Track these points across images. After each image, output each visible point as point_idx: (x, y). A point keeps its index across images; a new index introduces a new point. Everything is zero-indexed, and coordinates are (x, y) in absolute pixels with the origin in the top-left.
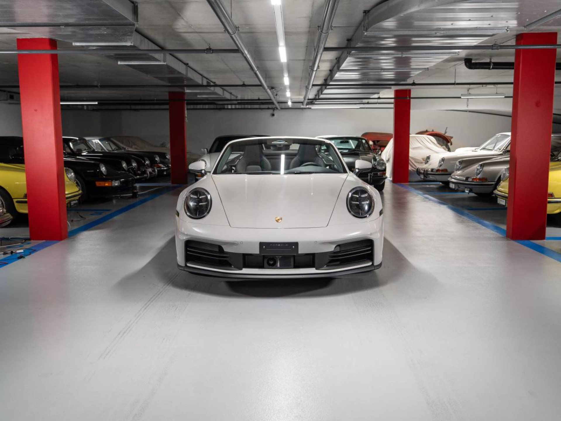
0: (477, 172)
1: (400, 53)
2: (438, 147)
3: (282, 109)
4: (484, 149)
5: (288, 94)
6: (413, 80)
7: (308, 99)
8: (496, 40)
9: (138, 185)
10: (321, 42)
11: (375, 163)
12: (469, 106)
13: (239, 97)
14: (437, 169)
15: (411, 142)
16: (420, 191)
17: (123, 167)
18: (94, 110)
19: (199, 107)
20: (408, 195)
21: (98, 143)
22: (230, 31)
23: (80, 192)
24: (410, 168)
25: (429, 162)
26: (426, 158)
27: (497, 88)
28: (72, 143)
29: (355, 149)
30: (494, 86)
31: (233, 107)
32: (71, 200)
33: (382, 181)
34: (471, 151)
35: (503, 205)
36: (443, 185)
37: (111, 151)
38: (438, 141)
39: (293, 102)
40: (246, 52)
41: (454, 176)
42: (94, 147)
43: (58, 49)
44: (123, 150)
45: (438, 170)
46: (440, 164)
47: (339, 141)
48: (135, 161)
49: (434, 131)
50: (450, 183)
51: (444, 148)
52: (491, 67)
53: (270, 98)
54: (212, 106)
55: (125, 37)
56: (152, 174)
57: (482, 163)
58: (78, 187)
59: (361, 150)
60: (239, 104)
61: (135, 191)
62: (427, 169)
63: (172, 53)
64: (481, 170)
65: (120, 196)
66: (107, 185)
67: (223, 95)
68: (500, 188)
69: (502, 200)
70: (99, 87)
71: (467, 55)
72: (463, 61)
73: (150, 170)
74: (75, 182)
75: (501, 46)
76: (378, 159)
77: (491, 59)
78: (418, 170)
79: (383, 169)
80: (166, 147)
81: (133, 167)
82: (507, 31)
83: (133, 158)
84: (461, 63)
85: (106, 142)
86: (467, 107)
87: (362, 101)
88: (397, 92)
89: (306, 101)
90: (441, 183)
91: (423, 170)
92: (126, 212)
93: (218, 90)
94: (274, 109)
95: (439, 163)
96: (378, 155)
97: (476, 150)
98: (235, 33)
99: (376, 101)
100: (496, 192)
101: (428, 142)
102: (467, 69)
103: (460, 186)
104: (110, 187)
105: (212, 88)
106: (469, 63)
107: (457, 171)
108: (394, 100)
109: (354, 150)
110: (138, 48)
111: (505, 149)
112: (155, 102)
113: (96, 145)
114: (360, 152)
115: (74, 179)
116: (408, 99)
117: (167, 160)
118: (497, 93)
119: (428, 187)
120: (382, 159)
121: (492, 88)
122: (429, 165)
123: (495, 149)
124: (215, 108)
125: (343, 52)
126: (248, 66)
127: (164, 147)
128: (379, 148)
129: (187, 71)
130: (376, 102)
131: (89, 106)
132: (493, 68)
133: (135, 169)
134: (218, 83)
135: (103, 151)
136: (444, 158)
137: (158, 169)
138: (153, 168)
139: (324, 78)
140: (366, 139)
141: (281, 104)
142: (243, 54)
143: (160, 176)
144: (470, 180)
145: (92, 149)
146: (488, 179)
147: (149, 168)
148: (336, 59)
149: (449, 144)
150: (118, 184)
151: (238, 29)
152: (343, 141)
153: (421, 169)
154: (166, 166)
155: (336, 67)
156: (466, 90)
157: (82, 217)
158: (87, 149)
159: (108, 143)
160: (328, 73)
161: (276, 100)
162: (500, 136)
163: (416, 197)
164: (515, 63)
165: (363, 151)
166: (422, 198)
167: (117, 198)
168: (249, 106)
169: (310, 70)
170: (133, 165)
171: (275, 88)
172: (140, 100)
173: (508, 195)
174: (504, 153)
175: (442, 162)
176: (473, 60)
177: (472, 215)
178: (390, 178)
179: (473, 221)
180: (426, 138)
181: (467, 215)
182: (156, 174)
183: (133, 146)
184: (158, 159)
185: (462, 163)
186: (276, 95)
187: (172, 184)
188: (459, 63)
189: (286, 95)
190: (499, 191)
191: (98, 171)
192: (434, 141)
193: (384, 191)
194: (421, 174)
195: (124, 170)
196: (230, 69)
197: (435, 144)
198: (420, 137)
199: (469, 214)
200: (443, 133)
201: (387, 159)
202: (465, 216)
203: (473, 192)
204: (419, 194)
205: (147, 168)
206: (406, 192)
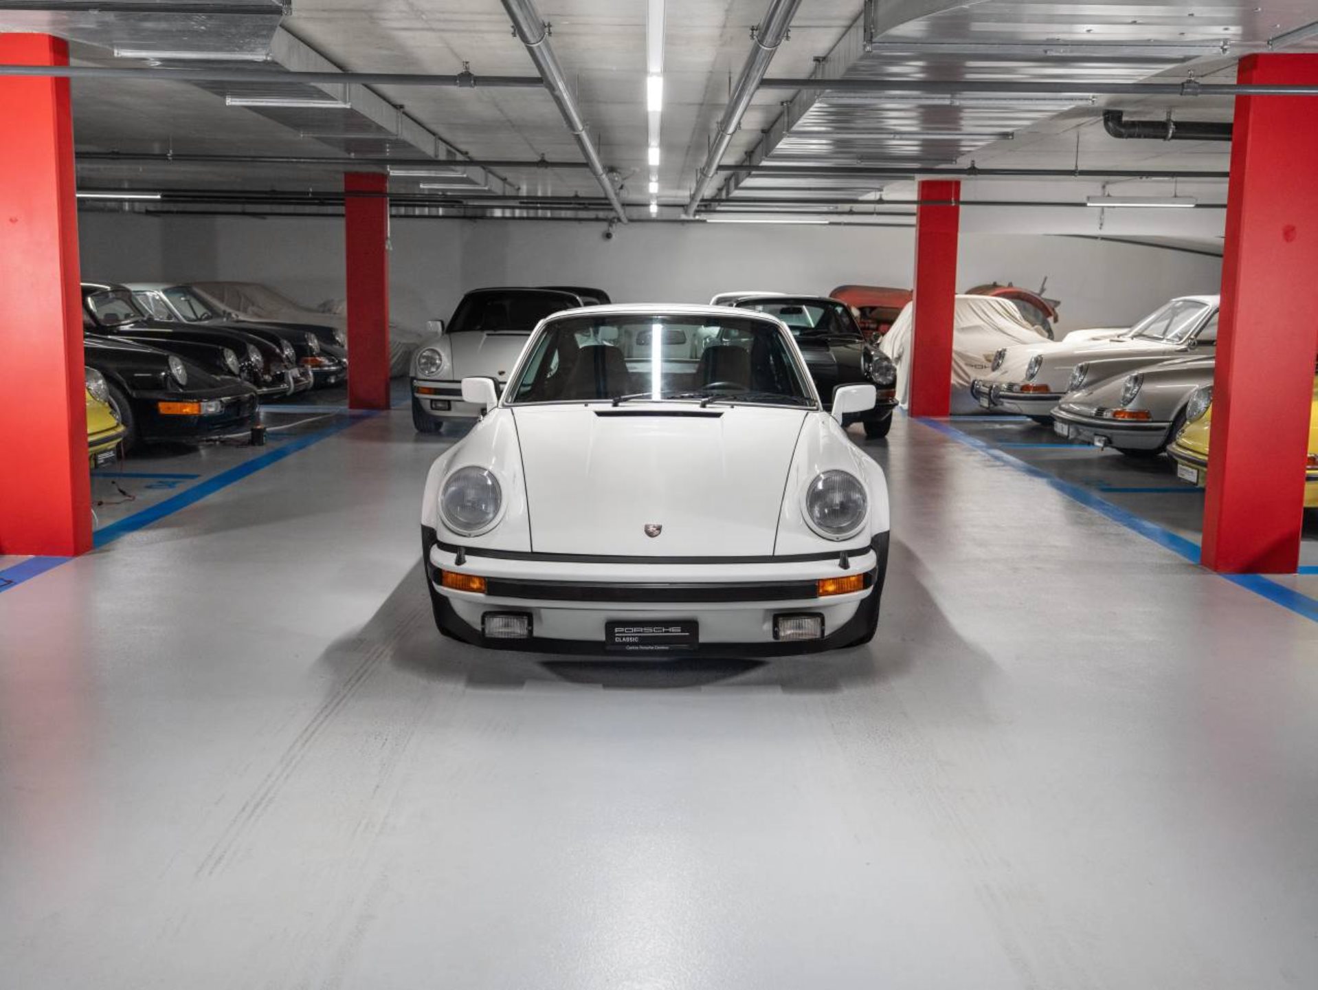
0: (1124, 397)
1: (949, 96)
2: (1024, 327)
3: (631, 221)
4: (1139, 335)
5: (654, 187)
6: (970, 160)
7: (701, 200)
8: (1192, 72)
9: (262, 411)
10: (757, 66)
11: (869, 367)
12: (1104, 227)
13: (524, 191)
14: (1022, 384)
15: (957, 313)
16: (979, 439)
17: (227, 366)
18: (148, 212)
19: (418, 211)
20: (950, 449)
21: (161, 299)
22: (528, 34)
23: (121, 429)
24: (956, 381)
25: (1002, 367)
26: (996, 356)
27: (1177, 184)
28: (92, 299)
29: (815, 328)
30: (1170, 179)
31: (508, 213)
32: (99, 449)
33: (886, 413)
34: (1108, 340)
35: (1191, 483)
36: (1035, 423)
37: (195, 321)
38: (1021, 309)
39: (661, 206)
41: (1067, 403)
42: (151, 310)
44: (225, 319)
45: (1025, 388)
46: (1032, 371)
47: (779, 308)
48: (256, 350)
49: (1014, 285)
50: (1055, 420)
51: (1037, 330)
52: (1170, 135)
53: (606, 194)
54: (453, 211)
55: (253, 41)
56: (301, 383)
57: (1141, 374)
58: (115, 418)
59: (830, 332)
60: (522, 206)
61: (258, 426)
62: (997, 384)
63: (369, 81)
64: (1136, 390)
65: (219, 440)
66: (187, 410)
67: (486, 185)
68: (1183, 439)
69: (1190, 469)
70: (170, 158)
71: (1111, 103)
72: (1099, 116)
73: (295, 372)
74: (107, 404)
75: (1203, 86)
76: (877, 356)
77: (1169, 113)
78: (975, 387)
79: (888, 382)
80: (335, 313)
81: (253, 365)
82: (1225, 50)
83: (252, 341)
84: (1095, 121)
85: (182, 297)
86: (1100, 228)
87: (837, 208)
88: (924, 186)
89: (697, 203)
90: (1029, 420)
91: (988, 385)
92: (236, 483)
93: (476, 173)
94: (611, 222)
95: (1028, 370)
96: (873, 345)
97: (1121, 339)
98: (539, 41)
99: (870, 207)
100: (1173, 448)
101: (998, 313)
102: (1109, 135)
103: (1081, 430)
104: (193, 416)
105: (460, 168)
106: (1115, 122)
107: (1075, 392)
108: (918, 208)
109: (814, 332)
110: (283, 69)
111: (1192, 337)
113: (155, 305)
114: (829, 339)
115: (104, 395)
116: (953, 204)
117: (337, 347)
118: (1176, 195)
119: (998, 429)
120: (885, 355)
121: (1165, 182)
122: (1003, 374)
123: (1169, 336)
124: (460, 214)
125: (802, 91)
126: (560, 117)
127: (330, 310)
128: (875, 326)
129: (399, 124)
130: (872, 210)
131: (138, 204)
132: (1173, 137)
133: (256, 370)
134: (476, 154)
135: (174, 320)
136: (1040, 356)
137: (314, 369)
138: (303, 366)
139: (744, 150)
140: (846, 304)
141: (628, 209)
142: (552, 88)
143: (322, 386)
144: (1108, 415)
145: (147, 316)
146: (1152, 414)
147: (292, 368)
148: (782, 104)
149: (1051, 320)
150: (216, 409)
151: (547, 29)
152: (789, 308)
153: (981, 384)
154: (336, 361)
155: (780, 126)
156: (1100, 188)
157: (123, 493)
158: (131, 315)
159: (185, 300)
160: (757, 136)
161: (619, 200)
162: (1181, 303)
163: (971, 455)
164: (1234, 126)
165: (837, 333)
166: (986, 458)
167: (211, 444)
168: (549, 213)
169: (715, 130)
170: (253, 358)
171: (619, 170)
172: (271, 191)
173: (1206, 458)
174: (1192, 347)
175: (1036, 366)
176: (1124, 114)
177: (1111, 505)
178: (903, 402)
179: (1116, 520)
180: (993, 304)
181: (1099, 505)
182: (309, 383)
183: (250, 309)
184: (314, 343)
185: (1086, 372)
186: (622, 187)
187: (349, 410)
188: (1088, 122)
189: (647, 187)
190: (1180, 446)
191: (163, 374)
192: (1015, 311)
193: (889, 437)
194: (983, 397)
195: (230, 372)
196: (509, 121)
197: (1016, 319)
198: (980, 300)
199: (1105, 502)
200: (1037, 291)
201: (896, 355)
202: (1095, 508)
203: (1114, 445)
204: (977, 447)
205: (286, 367)
206: (945, 441)
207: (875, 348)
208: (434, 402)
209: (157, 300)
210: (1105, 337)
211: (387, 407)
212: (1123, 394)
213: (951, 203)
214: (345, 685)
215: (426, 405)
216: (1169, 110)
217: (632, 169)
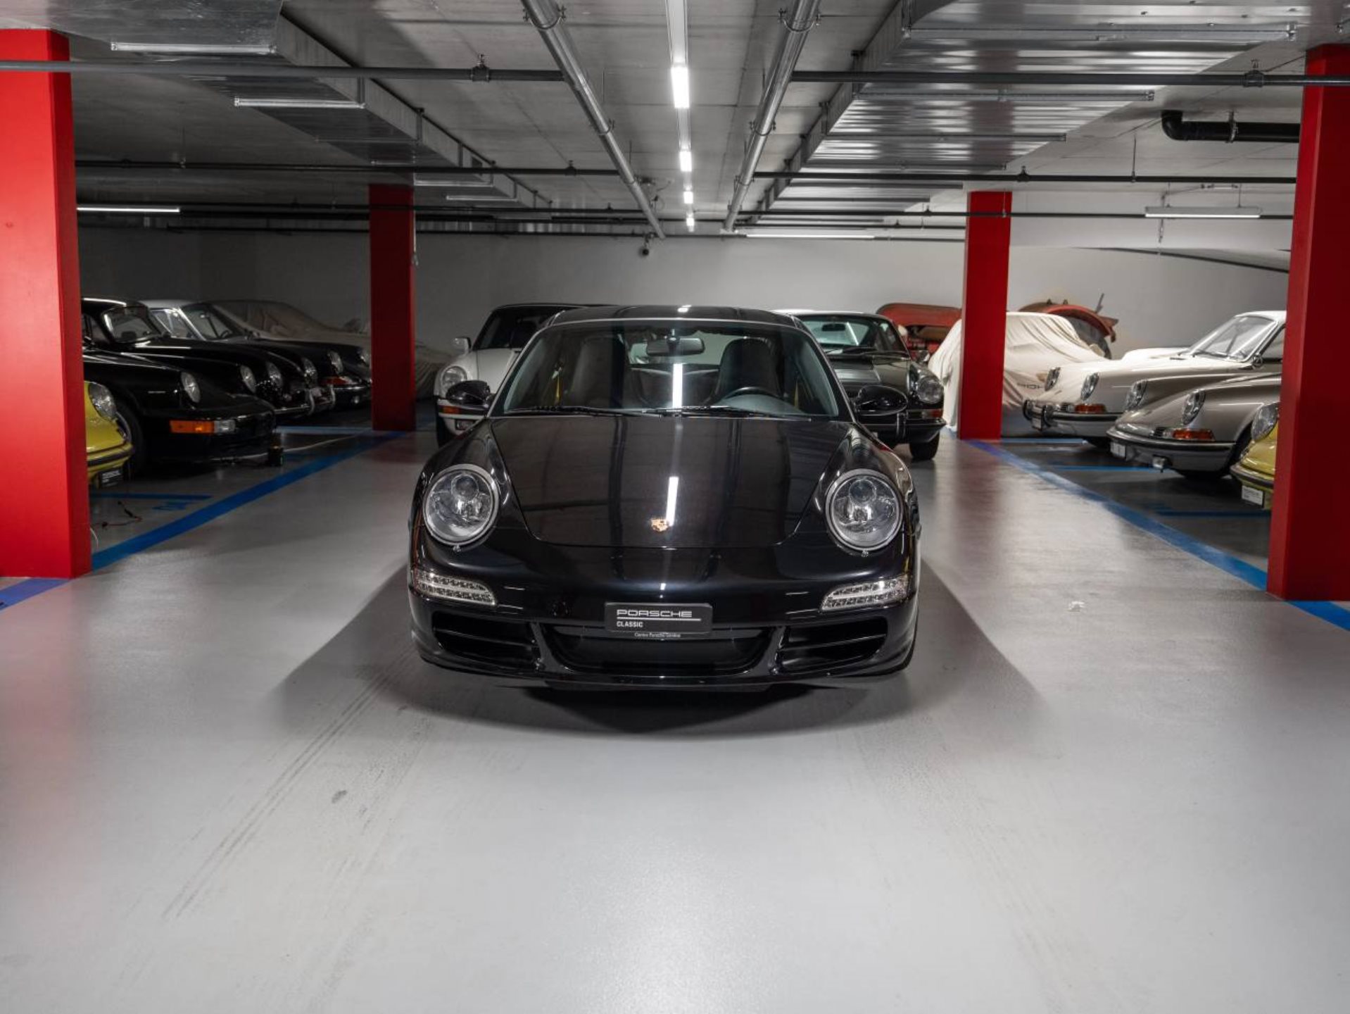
0: (1185, 416)
1: (996, 91)
2: (1079, 345)
3: (668, 236)
4: (1202, 353)
5: (688, 197)
6: (1021, 166)
7: (741, 213)
8: (1256, 61)
9: (283, 432)
10: (786, 55)
11: (915, 386)
12: (1163, 240)
13: (557, 204)
14: (1076, 404)
15: (1010, 332)
16: (1032, 462)
17: (244, 384)
18: (170, 229)
19: (448, 226)
20: (1002, 472)
21: (180, 316)
22: (541, 18)
23: (128, 447)
24: (1007, 401)
25: (1055, 387)
26: (1050, 375)
27: (1240, 192)
28: (109, 316)
29: (859, 346)
30: (1233, 186)
31: (541, 228)
32: (102, 469)
33: (932, 434)
34: (1168, 358)
35: (1256, 505)
36: (1091, 446)
37: (215, 339)
38: (1077, 328)
39: (698, 220)
40: (582, 79)
41: (1125, 423)
42: (170, 328)
43: (72, 59)
44: (246, 338)
45: (1080, 408)
46: (1087, 391)
47: (820, 324)
48: (276, 367)
49: (1070, 302)
50: (1111, 441)
51: (1094, 350)
52: (1233, 136)
53: (640, 205)
54: (484, 226)
55: (254, 31)
56: (323, 403)
57: (1202, 392)
58: (122, 436)
59: (875, 350)
60: (555, 220)
61: (276, 447)
62: (1050, 404)
63: (379, 77)
64: (1197, 408)
65: (235, 460)
66: (199, 429)
67: (515, 197)
68: (1248, 459)
69: (1255, 491)
70: (183, 166)
71: (1170, 102)
72: (1157, 117)
73: (316, 391)
74: (114, 421)
75: (1268, 77)
76: (924, 374)
77: (1232, 115)
78: (1028, 407)
79: (935, 402)
80: (361, 333)
81: (272, 384)
82: (1291, 35)
83: (272, 360)
84: (1153, 123)
85: (202, 314)
86: (1160, 241)
87: (882, 221)
88: (975, 198)
89: (735, 216)
90: (1085, 442)
91: (1042, 405)
92: (249, 504)
93: (502, 182)
94: (647, 237)
95: (1083, 390)
96: (921, 363)
97: (1182, 356)
98: (553, 26)
99: (918, 220)
100: (1237, 468)
101: (1052, 333)
102: (1168, 137)
103: (1139, 451)
104: (206, 435)
105: (486, 177)
106: (1175, 124)
107: (1132, 412)
108: (967, 219)
109: (858, 350)
110: (289, 62)
111: (1258, 354)
112: (333, 210)
113: (173, 323)
114: (873, 356)
115: (112, 412)
116: (1004, 216)
117: (361, 366)
118: (1240, 206)
119: (1052, 452)
120: (932, 374)
121: (1228, 192)
122: (1057, 393)
123: (1233, 355)
124: (493, 229)
125: (841, 85)
126: (586, 119)
127: (356, 330)
128: (923, 345)
129: (419, 127)
130: (919, 224)
131: (158, 219)
132: (1236, 139)
133: (276, 390)
134: (502, 162)
135: (193, 338)
136: (1096, 374)
137: (338, 389)
138: (324, 386)
139: (783, 157)
140: (891, 321)
141: (665, 224)
142: (572, 83)
143: (344, 408)
144: (1167, 435)
145: (163, 333)
146: (1215, 435)
147: (314, 387)
148: (820, 104)
149: (1108, 339)
150: (230, 428)
151: (561, 14)
152: (831, 325)
153: (1034, 404)
154: (360, 381)
155: (818, 129)
156: (1158, 196)
157: (130, 515)
158: (148, 332)
159: (206, 318)
160: (794, 142)
161: (654, 214)
162: (1245, 319)
163: (1022, 478)
164: (1301, 127)
165: (883, 351)
166: (1038, 482)
167: (227, 464)
168: (583, 228)
169: (750, 132)
170: (272, 377)
171: (653, 181)
172: (295, 205)
173: (1273, 479)
174: (1257, 365)
175: (1091, 385)
176: (1184, 114)
177: (1171, 529)
178: (952, 424)
179: (1176, 545)
180: (1047, 323)
181: (1158, 529)
182: (331, 403)
183: (274, 328)
184: (337, 362)
185: (1144, 391)
186: (656, 199)
187: (372, 431)
188: (1146, 124)
189: (682, 199)
190: (1245, 467)
191: (176, 391)
192: (1070, 329)
193: (936, 459)
194: (1035, 417)
195: (247, 390)
196: (536, 126)
197: (1071, 337)
198: (1032, 317)
199: (1163, 525)
200: (1094, 309)
201: (944, 376)
202: (1153, 532)
203: (1173, 467)
204: (1029, 469)
205: (307, 387)
206: (996, 463)
207: (922, 366)
208: (459, 422)
209: (176, 318)
210: (1164, 356)
211: (412, 428)
212: (1183, 413)
213: (1002, 214)
214: (343, 714)
215: (451, 425)
216: (1231, 111)
217: (668, 179)
